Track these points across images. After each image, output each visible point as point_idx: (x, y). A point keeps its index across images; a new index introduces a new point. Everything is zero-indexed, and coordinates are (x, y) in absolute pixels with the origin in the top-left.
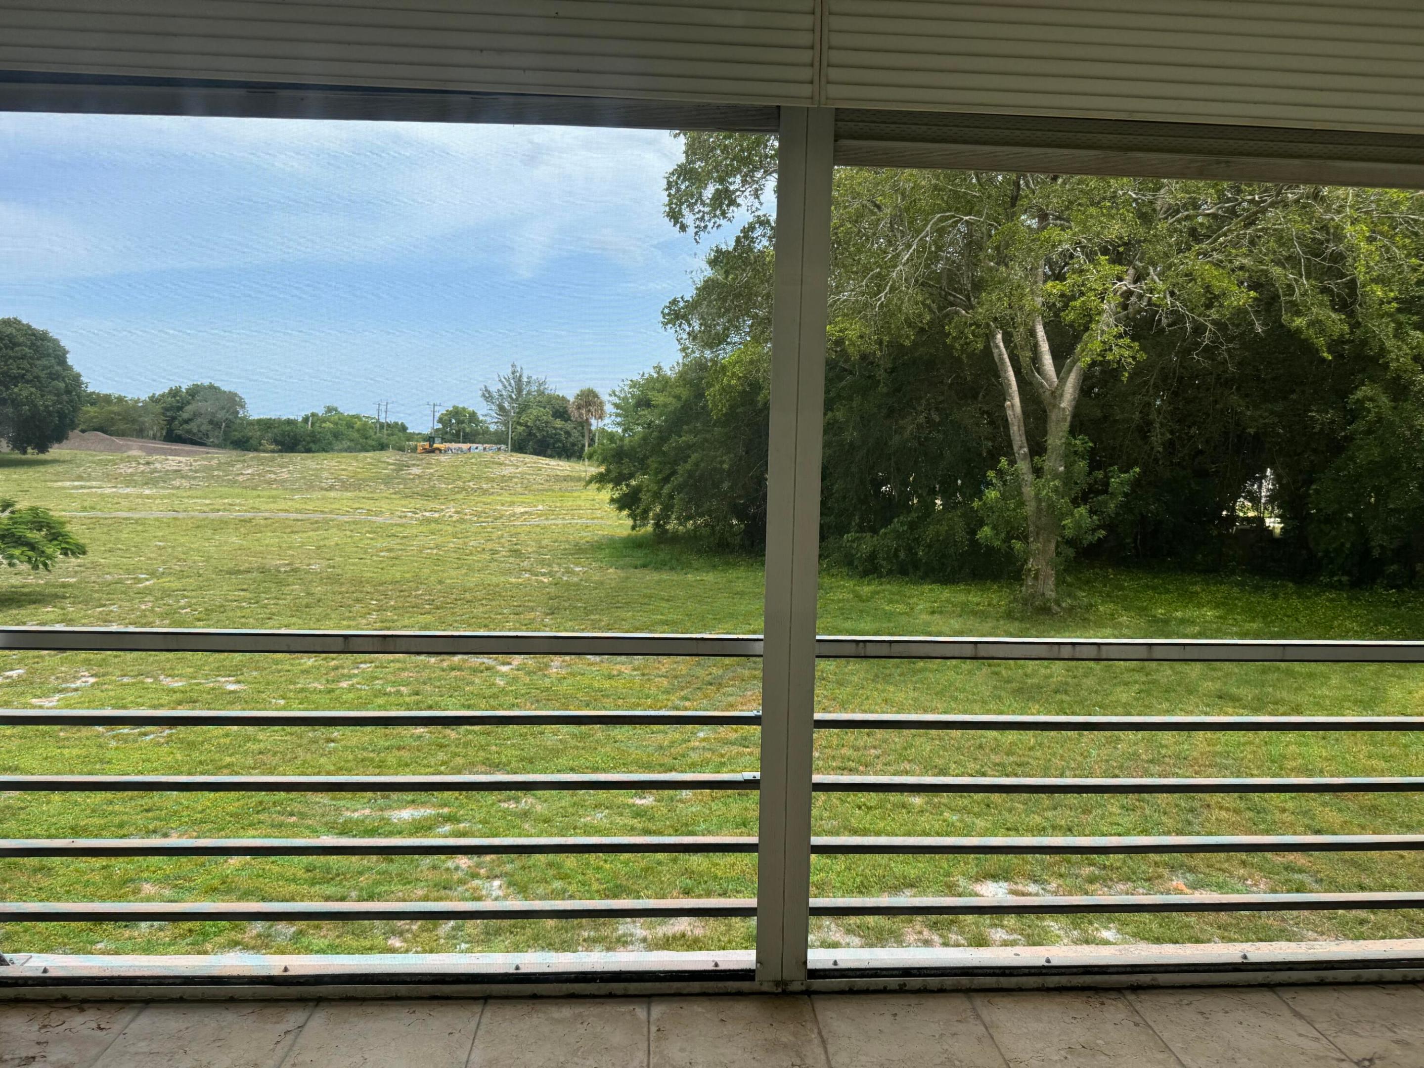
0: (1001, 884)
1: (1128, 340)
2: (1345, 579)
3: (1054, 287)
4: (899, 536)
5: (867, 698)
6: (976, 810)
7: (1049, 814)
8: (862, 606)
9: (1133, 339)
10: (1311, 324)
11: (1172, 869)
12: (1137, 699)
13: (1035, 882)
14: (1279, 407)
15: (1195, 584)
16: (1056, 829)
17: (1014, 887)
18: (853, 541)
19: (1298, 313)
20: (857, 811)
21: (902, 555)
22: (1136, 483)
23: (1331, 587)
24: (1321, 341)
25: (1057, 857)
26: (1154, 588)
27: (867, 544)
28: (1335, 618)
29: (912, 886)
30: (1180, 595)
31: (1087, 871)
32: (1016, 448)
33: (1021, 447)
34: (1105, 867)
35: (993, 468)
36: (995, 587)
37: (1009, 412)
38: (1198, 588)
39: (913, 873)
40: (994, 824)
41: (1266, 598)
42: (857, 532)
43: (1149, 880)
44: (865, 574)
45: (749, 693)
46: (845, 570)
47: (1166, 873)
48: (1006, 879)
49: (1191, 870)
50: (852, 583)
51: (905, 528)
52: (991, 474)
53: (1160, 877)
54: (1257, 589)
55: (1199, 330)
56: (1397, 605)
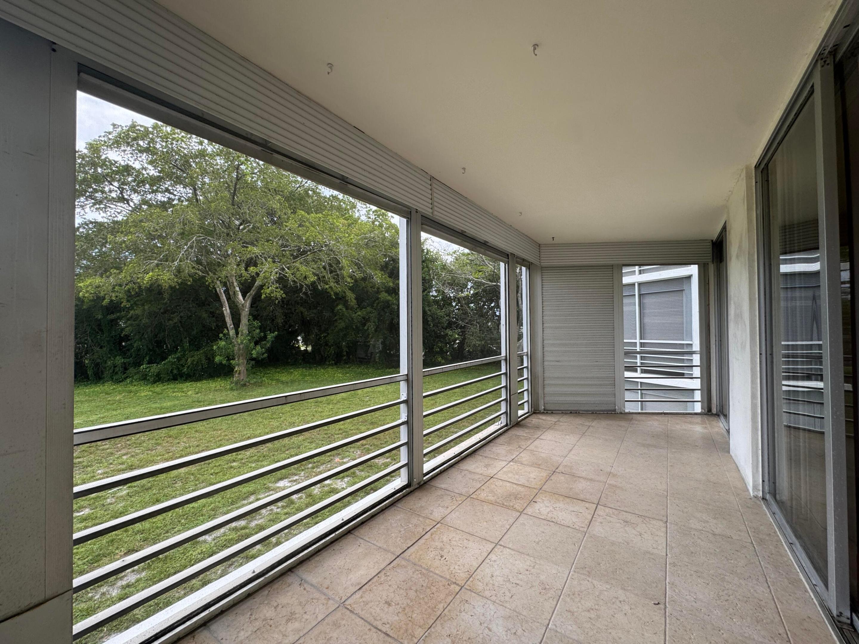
0: (285, 480)
1: (279, 290)
2: (333, 362)
3: (253, 269)
4: (173, 363)
5: (187, 433)
6: (261, 459)
7: (287, 452)
8: (160, 396)
9: (281, 289)
10: (330, 287)
11: (334, 456)
12: (292, 408)
13: (296, 475)
14: (315, 311)
15: (291, 369)
16: (292, 456)
17: (290, 480)
18: (147, 368)
19: (327, 285)
20: (211, 476)
21: (175, 372)
22: (276, 337)
23: (329, 365)
24: (332, 293)
25: (299, 465)
26: (278, 372)
27: (155, 368)
28: (335, 374)
29: (253, 494)
30: (287, 374)
31: (310, 466)
32: (228, 326)
33: (231, 325)
34: (315, 463)
35: (222, 333)
36: (219, 380)
37: (225, 312)
38: (292, 370)
39: (251, 489)
40: (270, 461)
41: (314, 370)
42: (147, 364)
43: (329, 462)
44: (154, 382)
45: (119, 445)
46: (142, 382)
47: (332, 458)
48: (286, 478)
49: (339, 454)
50: (148, 387)
51: (175, 360)
52: (221, 335)
53: (332, 460)
54: (310, 368)
55: (302, 286)
56: (349, 368)
